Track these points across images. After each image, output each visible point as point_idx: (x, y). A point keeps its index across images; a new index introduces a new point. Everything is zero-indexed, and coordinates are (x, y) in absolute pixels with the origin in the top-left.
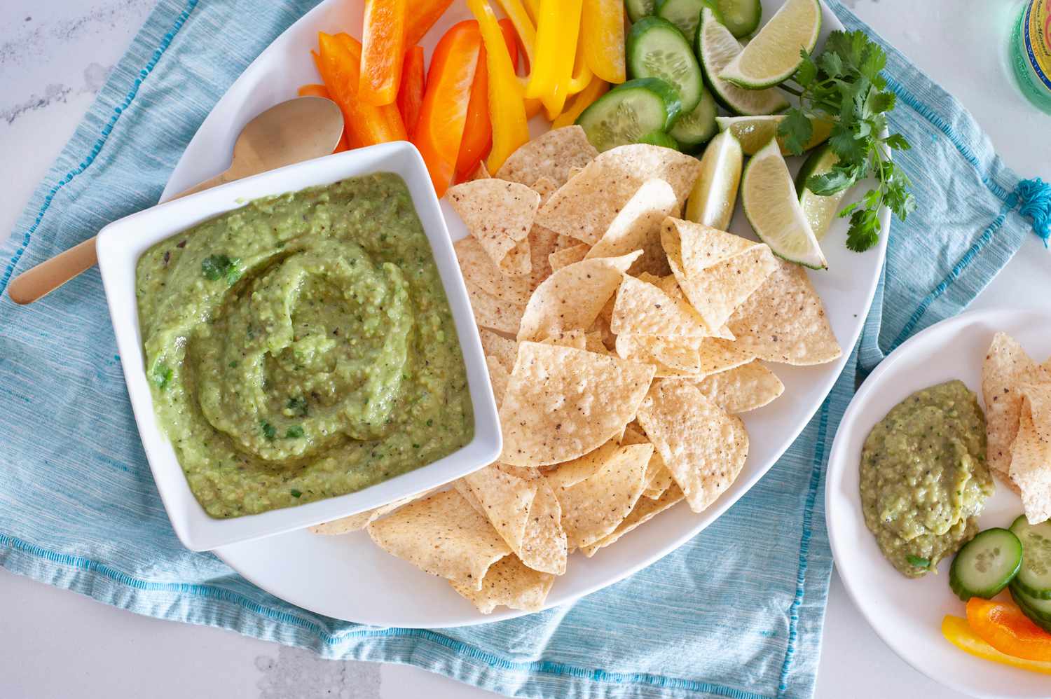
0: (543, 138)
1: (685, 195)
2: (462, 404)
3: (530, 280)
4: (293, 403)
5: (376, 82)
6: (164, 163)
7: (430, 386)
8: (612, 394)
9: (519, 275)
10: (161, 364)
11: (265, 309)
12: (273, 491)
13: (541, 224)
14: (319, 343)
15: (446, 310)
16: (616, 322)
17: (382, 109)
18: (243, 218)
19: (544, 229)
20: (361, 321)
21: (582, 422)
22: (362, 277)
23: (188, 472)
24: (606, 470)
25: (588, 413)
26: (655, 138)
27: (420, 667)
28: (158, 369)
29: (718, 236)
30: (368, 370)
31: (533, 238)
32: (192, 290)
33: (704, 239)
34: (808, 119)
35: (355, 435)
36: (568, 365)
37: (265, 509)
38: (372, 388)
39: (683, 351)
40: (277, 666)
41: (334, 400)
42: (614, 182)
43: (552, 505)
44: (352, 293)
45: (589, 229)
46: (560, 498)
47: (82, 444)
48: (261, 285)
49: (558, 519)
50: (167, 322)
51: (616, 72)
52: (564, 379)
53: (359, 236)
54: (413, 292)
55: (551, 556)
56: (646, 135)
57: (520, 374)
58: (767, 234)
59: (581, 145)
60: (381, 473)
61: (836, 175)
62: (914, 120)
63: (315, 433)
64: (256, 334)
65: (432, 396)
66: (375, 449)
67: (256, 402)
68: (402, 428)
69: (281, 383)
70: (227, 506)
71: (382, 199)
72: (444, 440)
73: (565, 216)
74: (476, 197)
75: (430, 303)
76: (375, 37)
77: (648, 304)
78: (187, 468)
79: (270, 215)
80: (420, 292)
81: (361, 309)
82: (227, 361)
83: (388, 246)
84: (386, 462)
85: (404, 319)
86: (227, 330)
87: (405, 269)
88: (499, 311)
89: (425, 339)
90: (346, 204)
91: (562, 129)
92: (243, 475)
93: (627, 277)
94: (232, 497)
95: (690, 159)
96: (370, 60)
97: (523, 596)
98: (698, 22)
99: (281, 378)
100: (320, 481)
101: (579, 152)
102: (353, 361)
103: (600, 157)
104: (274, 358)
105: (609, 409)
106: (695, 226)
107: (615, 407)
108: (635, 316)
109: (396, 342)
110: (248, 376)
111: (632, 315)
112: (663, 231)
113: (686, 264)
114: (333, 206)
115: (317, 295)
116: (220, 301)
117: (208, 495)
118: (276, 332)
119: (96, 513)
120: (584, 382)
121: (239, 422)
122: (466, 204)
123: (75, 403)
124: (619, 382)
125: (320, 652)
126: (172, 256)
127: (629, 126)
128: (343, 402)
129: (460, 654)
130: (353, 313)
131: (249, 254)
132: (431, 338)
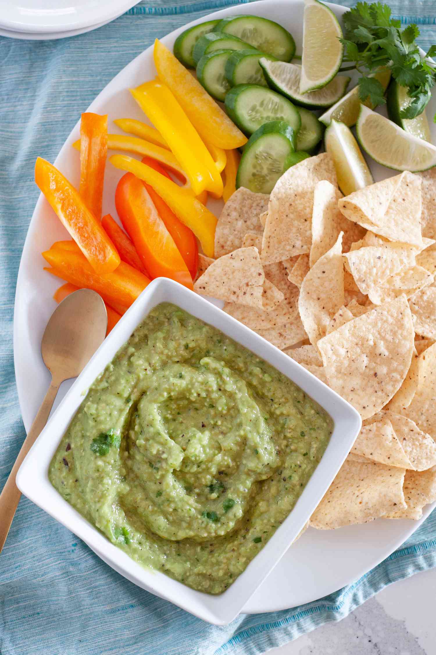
0: (225, 211)
1: (335, 180)
2: (312, 407)
3: (285, 302)
4: (212, 488)
5: (100, 257)
6: (6, 405)
7: (285, 412)
8: (391, 331)
9: (278, 304)
10: (115, 529)
11: (151, 445)
12: (243, 549)
13: (267, 263)
14: (200, 440)
15: (258, 360)
16: (362, 287)
17: (117, 271)
18: (93, 402)
19: (270, 265)
20: (213, 407)
21: (388, 361)
22: (194, 380)
23: (183, 580)
24: (422, 377)
25: (387, 353)
26: (293, 159)
27: (400, 580)
28: (116, 533)
29: (377, 188)
30: (242, 433)
31: (268, 275)
32: (98, 470)
33: (370, 197)
34: (372, 79)
35: (264, 477)
36: (353, 335)
37: (246, 564)
38: (254, 441)
39: (411, 272)
40: (315, 648)
41: (236, 467)
42: (291, 205)
43: (407, 424)
44: (195, 395)
45: (298, 244)
46: (407, 415)
47: (93, 612)
48: (136, 433)
49: (417, 429)
50: (99, 501)
51: (239, 139)
52: (357, 344)
53: (171, 357)
54: (230, 364)
55: (429, 454)
56: (287, 162)
57: (329, 362)
58: (401, 164)
59: (250, 197)
60: (298, 487)
61: (418, 98)
62: (427, 31)
63: (241, 495)
64: (158, 465)
65: (291, 417)
66: (283, 475)
67: (191, 506)
68: (288, 450)
69: (195, 481)
70: (223, 581)
71: (166, 324)
72: (319, 438)
73: (278, 248)
74: (215, 278)
75: (245, 363)
76: (77, 230)
77: (372, 261)
78: (180, 578)
79: (108, 387)
80: (234, 361)
81: (208, 400)
82: (152, 495)
83: (193, 349)
84: (296, 479)
85: (239, 385)
86: (137, 477)
87: (215, 355)
88: (281, 335)
89: (259, 387)
90: (147, 344)
91: (232, 197)
92: (216, 555)
93: (347, 255)
94: (221, 573)
95: (321, 155)
96: (87, 246)
97: (432, 491)
98: (262, 70)
99: (193, 479)
100: (265, 521)
101: (253, 203)
102: (229, 435)
103: (272, 196)
104: (180, 471)
105: (397, 341)
106: (359, 193)
107: (400, 336)
108: (370, 273)
109: (245, 403)
110: (173, 494)
111: (368, 275)
112: (342, 211)
113: (373, 219)
114: (141, 352)
115: (173, 413)
116: (120, 463)
117: (206, 584)
118: (170, 453)
119: (135, 647)
120: (371, 337)
121: (190, 526)
122: (211, 288)
123: (70, 592)
124: (391, 320)
125: (334, 619)
126: (68, 460)
127: (270, 164)
128: (241, 463)
129: (418, 553)
130: (205, 406)
131: (114, 420)
132: (263, 383)
